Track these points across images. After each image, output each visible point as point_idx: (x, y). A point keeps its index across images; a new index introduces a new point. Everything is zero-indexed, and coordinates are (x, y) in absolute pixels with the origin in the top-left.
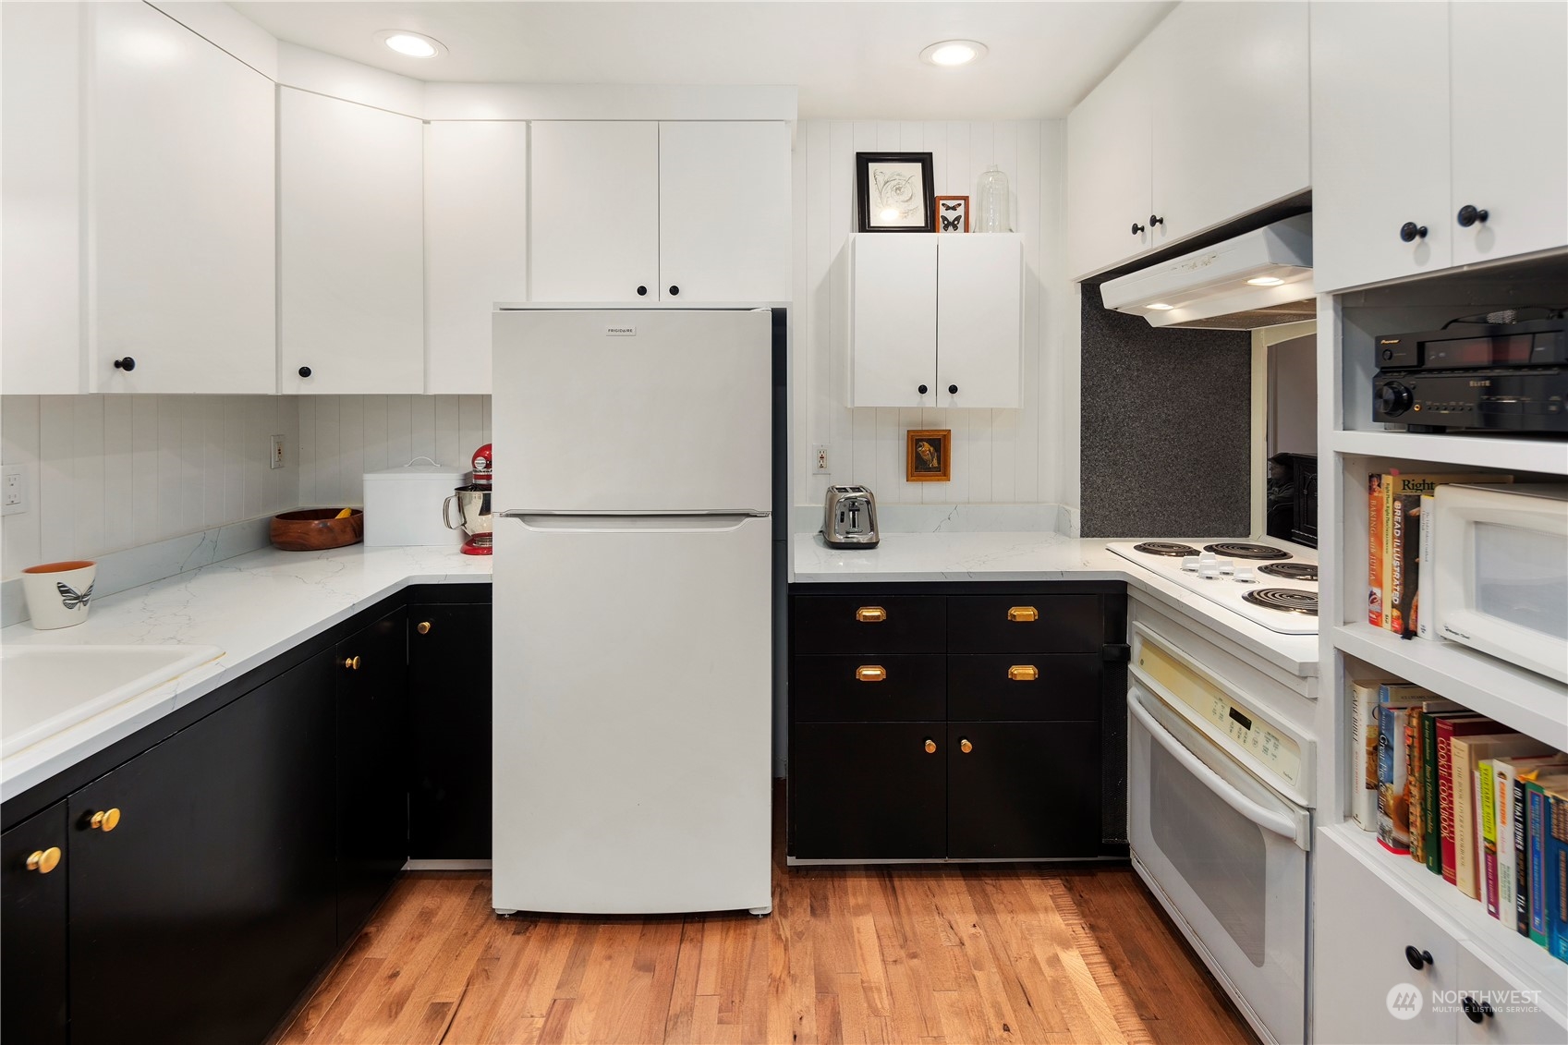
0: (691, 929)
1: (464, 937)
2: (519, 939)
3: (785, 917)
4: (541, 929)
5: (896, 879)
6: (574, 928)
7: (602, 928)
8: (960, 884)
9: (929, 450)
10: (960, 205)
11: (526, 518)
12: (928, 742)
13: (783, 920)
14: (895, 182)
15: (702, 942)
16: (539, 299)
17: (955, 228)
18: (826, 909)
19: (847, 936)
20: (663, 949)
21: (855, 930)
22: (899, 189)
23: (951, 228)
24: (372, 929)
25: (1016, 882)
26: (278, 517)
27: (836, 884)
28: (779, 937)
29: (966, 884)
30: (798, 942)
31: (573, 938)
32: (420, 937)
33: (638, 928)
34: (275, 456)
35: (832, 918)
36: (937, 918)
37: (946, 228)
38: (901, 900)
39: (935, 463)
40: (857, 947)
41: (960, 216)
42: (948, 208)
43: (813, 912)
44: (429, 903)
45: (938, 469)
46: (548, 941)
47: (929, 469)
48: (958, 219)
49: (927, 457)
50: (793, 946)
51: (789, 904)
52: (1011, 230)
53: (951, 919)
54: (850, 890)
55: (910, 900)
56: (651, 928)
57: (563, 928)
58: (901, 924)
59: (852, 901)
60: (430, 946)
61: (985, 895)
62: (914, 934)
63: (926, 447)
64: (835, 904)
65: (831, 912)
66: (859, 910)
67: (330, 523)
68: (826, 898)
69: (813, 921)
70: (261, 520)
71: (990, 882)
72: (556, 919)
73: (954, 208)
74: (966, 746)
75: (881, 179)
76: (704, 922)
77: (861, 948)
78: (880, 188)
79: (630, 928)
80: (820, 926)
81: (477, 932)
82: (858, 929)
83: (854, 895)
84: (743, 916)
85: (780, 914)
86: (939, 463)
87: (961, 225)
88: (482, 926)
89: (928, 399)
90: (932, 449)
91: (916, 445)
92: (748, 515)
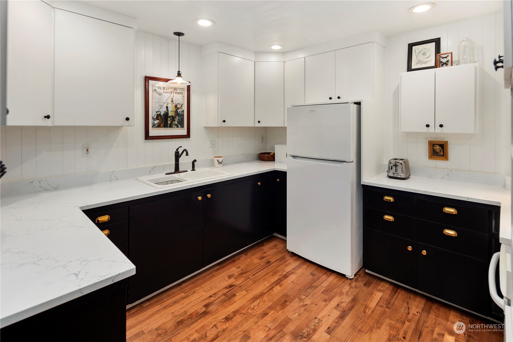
0: (328, 273)
1: (280, 252)
2: (290, 257)
3: (356, 282)
4: (296, 258)
5: (400, 290)
6: (302, 261)
7: (308, 263)
8: (423, 301)
9: (439, 148)
10: (448, 56)
11: (295, 157)
12: (410, 247)
13: (354, 282)
14: (423, 51)
15: (329, 276)
16: (308, 103)
17: (447, 65)
18: (369, 286)
19: (371, 294)
20: (319, 273)
21: (374, 294)
22: (425, 54)
23: (445, 65)
24: (265, 244)
25: (448, 311)
26: (261, 153)
27: (378, 282)
28: (350, 285)
29: (425, 302)
30: (355, 288)
31: (301, 262)
32: (273, 249)
33: (316, 267)
34: (261, 140)
35: (369, 288)
36: (405, 304)
37: (442, 65)
38: (396, 295)
39: (442, 153)
40: (371, 298)
41: (449, 60)
42: (443, 58)
43: (365, 285)
44: (277, 244)
45: (443, 156)
46: (295, 260)
47: (440, 156)
48: (448, 61)
49: (438, 151)
50: (353, 288)
51: (359, 280)
52: (475, 62)
53: (410, 306)
54: (381, 285)
55: (400, 296)
56: (319, 268)
57: (300, 259)
58: (391, 300)
59: (379, 288)
60: (273, 251)
61: (431, 308)
62: (393, 304)
63: (438, 147)
64: (373, 286)
65: (370, 287)
66: (380, 291)
67: (269, 155)
68: (371, 283)
69: (363, 286)
70: (258, 154)
71: (436, 306)
72: (300, 257)
73: (446, 57)
74: (424, 252)
75: (417, 51)
76: (333, 273)
77: (372, 298)
78: (417, 54)
79: (314, 266)
80: (364, 288)
81: (283, 252)
82: (375, 294)
83: (381, 287)
84: (343, 276)
85: (355, 280)
86: (444, 153)
87: (449, 63)
88: (284, 252)
89: (431, 130)
90: (440, 148)
91: (433, 146)
92: (345, 162)
